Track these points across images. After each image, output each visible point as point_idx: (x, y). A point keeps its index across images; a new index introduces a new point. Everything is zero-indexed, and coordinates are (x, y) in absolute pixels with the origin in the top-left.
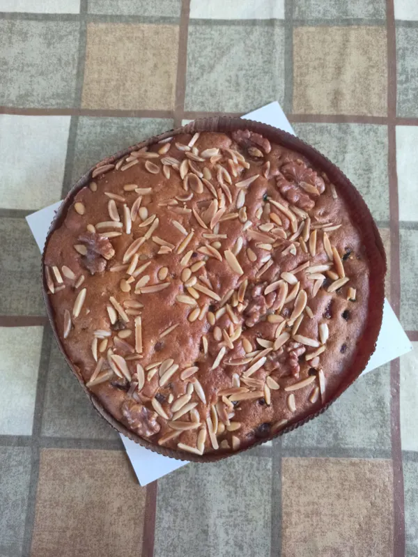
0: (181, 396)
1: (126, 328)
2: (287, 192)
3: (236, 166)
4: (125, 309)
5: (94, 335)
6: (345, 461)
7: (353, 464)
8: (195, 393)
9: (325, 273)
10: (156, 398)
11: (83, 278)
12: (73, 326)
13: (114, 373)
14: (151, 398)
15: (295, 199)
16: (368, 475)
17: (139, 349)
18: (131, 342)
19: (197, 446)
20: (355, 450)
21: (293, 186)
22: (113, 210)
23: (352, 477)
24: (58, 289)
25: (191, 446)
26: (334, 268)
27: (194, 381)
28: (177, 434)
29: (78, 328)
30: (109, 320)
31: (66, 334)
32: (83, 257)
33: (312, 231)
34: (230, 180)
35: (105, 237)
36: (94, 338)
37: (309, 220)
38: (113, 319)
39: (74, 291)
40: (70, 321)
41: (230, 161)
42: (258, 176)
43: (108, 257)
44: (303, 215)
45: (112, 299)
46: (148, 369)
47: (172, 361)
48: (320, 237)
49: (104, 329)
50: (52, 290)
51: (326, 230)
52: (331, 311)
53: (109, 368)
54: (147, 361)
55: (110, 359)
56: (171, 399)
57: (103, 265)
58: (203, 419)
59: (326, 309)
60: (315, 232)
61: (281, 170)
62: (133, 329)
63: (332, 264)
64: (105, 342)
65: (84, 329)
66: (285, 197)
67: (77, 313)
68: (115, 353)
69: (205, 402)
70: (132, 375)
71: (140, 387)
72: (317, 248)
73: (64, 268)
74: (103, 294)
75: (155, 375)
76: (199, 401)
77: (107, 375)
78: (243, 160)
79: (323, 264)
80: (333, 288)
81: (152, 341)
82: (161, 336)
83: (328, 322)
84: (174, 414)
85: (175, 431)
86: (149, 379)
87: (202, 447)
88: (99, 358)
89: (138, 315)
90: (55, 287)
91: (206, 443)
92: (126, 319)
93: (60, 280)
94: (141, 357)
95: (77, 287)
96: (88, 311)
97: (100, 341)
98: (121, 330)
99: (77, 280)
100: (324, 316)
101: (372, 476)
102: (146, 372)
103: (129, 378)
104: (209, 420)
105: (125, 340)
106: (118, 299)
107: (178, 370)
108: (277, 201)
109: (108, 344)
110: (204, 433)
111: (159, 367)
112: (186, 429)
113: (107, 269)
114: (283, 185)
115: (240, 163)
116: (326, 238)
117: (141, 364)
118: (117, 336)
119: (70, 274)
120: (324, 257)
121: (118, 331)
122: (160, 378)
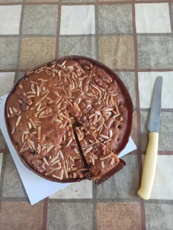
0: (54, 157)
1: (35, 131)
2: (98, 82)
3: (79, 72)
4: (35, 123)
5: (23, 133)
6: (122, 204)
7: (125, 205)
8: (60, 156)
9: (111, 112)
10: (45, 157)
11: (20, 112)
12: (15, 129)
13: (30, 147)
14: (43, 157)
15: (101, 84)
16: (131, 209)
17: (39, 138)
18: (36, 136)
19: (60, 176)
20: (125, 199)
21: (100, 80)
22: (33, 87)
23: (124, 210)
24: (11, 116)
25: (58, 176)
26: (115, 110)
27: (59, 151)
28: (52, 171)
29: (17, 130)
30: (29, 128)
31: (13, 133)
32: (21, 104)
33: (107, 96)
34: (76, 77)
35: (29, 97)
36: (23, 134)
37: (106, 92)
38: (30, 127)
39: (17, 117)
40: (14, 128)
41: (77, 71)
42: (87, 76)
43: (30, 104)
44: (104, 90)
45: (30, 120)
46: (42, 146)
47: (51, 143)
48: (110, 98)
49: (27, 131)
50: (9, 116)
51: (112, 96)
52: (113, 126)
53: (28, 146)
54: (42, 143)
55: (28, 142)
56: (50, 158)
57: (28, 107)
58: (62, 166)
59: (112, 125)
60: (108, 96)
61: (96, 74)
62: (37, 131)
63: (114, 108)
64: (27, 136)
65: (19, 131)
66: (97, 84)
67: (17, 125)
68: (30, 140)
69: (63, 159)
70: (36, 148)
71: (39, 153)
72: (108, 102)
73: (13, 108)
74: (27, 118)
75: (45, 148)
76: (61, 159)
77: (27, 148)
78: (82, 70)
79: (111, 108)
80: (114, 117)
81: (44, 136)
82: (48, 134)
83: (112, 129)
84: (52, 163)
85: (52, 170)
86: (42, 150)
87: (62, 177)
88: (24, 142)
89: (40, 126)
90: (10, 115)
91: (63, 175)
92: (35, 127)
93: (12, 112)
94: (40, 141)
95: (18, 115)
96: (21, 124)
97: (25, 135)
98: (33, 131)
99: (18, 113)
100: (111, 127)
101: (132, 209)
102: (42, 147)
103: (35, 149)
104: (65, 166)
105: (34, 135)
106: (32, 120)
107: (54, 146)
108: (94, 85)
109: (28, 136)
110: (63, 171)
111: (46, 145)
112: (56, 169)
113: (29, 109)
114: (96, 79)
115: (81, 71)
116: (112, 98)
117: (40, 144)
118: (32, 133)
119: (16, 111)
120: (111, 105)
121: (32, 132)
122: (47, 150)
